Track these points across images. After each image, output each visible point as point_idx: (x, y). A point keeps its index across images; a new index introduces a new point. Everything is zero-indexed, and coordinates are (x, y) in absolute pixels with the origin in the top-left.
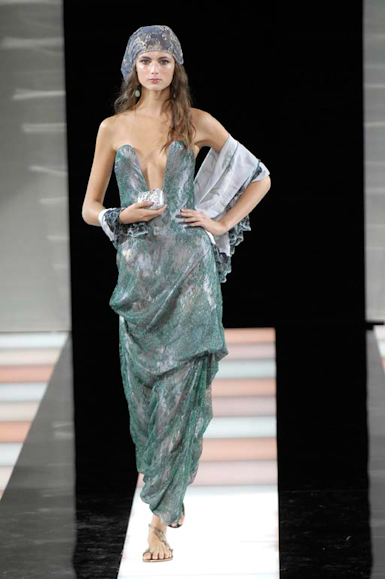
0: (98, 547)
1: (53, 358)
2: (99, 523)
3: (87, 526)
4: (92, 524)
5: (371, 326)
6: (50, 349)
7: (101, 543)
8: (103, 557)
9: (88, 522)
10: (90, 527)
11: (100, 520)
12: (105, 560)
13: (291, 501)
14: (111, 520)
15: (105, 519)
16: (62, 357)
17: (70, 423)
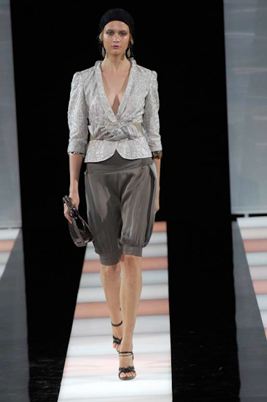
0: (44, 380)
3: (35, 365)
5: (235, 217)
7: (45, 377)
9: (36, 362)
10: (38, 366)
11: (44, 361)
12: (48, 389)
14: (53, 361)
15: (48, 360)
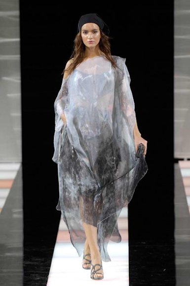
0: (36, 273)
1: (13, 176)
2: (36, 261)
3: (30, 263)
4: (33, 262)
5: (177, 161)
6: (12, 171)
7: (37, 272)
8: (38, 279)
9: (31, 261)
10: (32, 263)
11: (37, 260)
12: (39, 280)
13: (135, 251)
14: (43, 260)
15: (39, 259)
16: (17, 176)
17: (21, 210)
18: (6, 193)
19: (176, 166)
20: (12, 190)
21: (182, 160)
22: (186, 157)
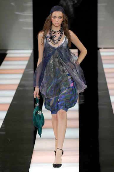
18: (26, 63)
19: (98, 51)
20: (29, 61)
21: (101, 48)
22: (102, 47)
